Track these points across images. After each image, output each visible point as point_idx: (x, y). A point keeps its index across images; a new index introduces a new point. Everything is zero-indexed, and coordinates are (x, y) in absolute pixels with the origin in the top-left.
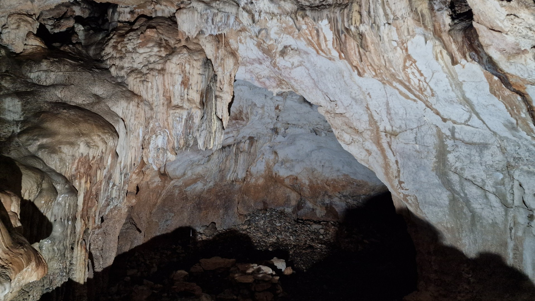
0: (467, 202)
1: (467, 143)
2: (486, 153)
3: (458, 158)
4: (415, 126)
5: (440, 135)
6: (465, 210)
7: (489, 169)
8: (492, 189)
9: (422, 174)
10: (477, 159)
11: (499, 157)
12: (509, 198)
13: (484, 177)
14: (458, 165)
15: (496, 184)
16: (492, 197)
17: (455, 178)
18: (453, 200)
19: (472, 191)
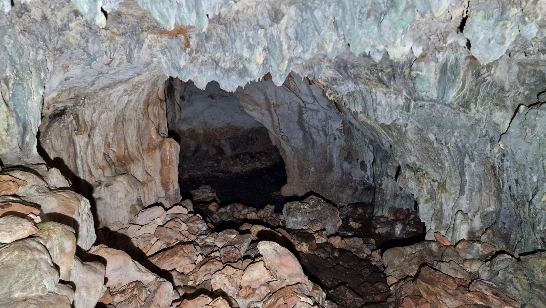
0: (311, 135)
1: (311, 110)
2: (319, 113)
3: (307, 116)
4: (288, 102)
5: (300, 107)
6: (310, 139)
7: (320, 121)
8: (321, 129)
9: (291, 124)
10: (315, 116)
11: (324, 115)
12: (327, 132)
13: (318, 124)
14: (308, 119)
15: (323, 126)
16: (321, 132)
17: (306, 125)
18: (304, 135)
19: (313, 130)
